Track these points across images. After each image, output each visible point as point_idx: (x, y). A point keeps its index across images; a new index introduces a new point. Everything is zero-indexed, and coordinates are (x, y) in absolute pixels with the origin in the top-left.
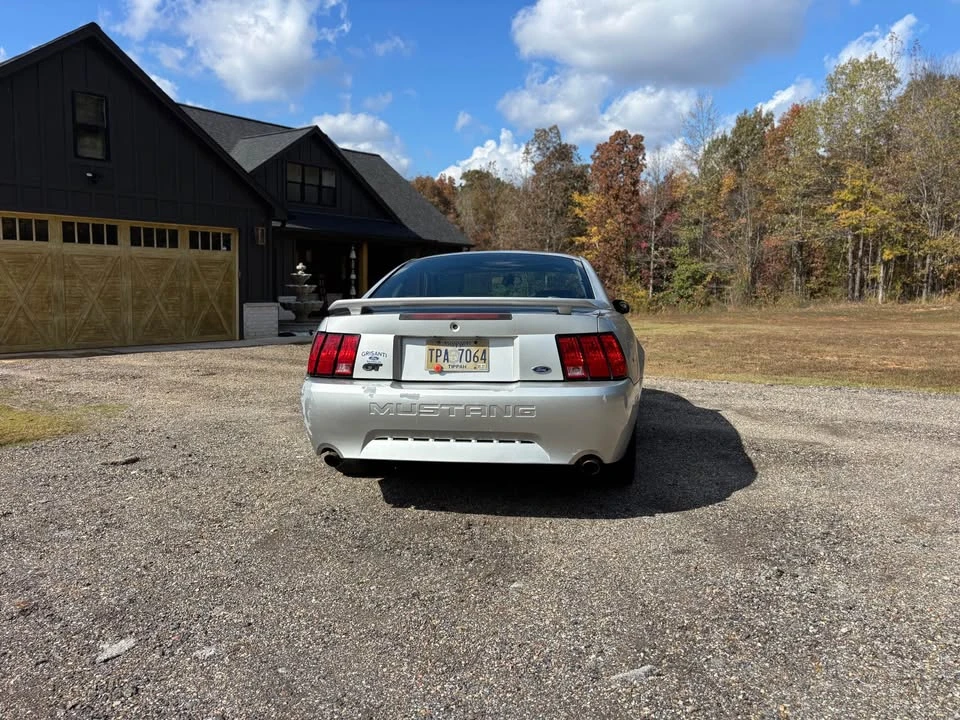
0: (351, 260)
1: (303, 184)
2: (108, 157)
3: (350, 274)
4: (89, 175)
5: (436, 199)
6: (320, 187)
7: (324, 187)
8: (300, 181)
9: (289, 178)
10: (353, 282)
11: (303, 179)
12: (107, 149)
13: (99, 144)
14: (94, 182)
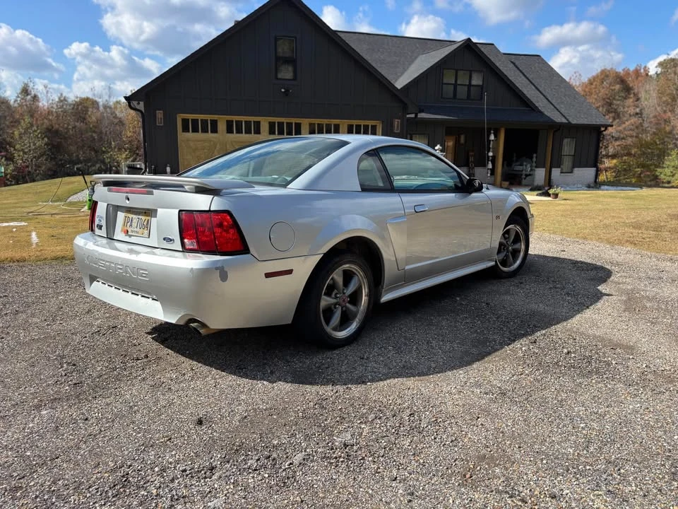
0: (490, 141)
1: (455, 85)
2: (295, 78)
3: (489, 151)
4: (283, 90)
5: (617, 87)
6: (470, 85)
7: (473, 85)
8: (454, 82)
9: (445, 81)
10: (490, 158)
11: (456, 81)
12: (295, 72)
13: (290, 69)
14: (287, 95)
